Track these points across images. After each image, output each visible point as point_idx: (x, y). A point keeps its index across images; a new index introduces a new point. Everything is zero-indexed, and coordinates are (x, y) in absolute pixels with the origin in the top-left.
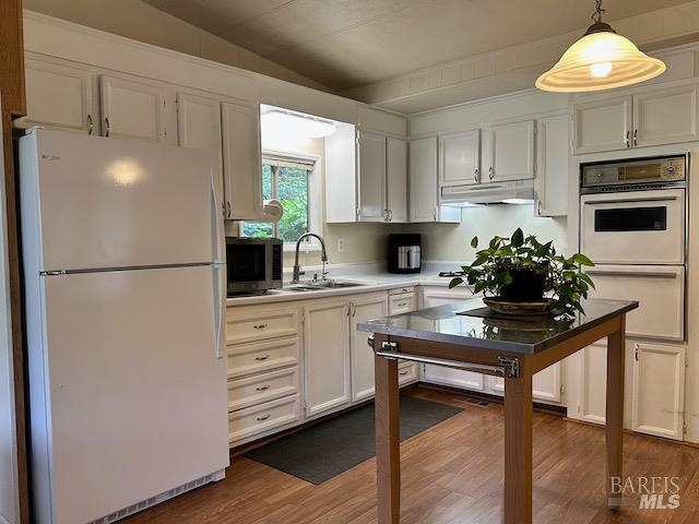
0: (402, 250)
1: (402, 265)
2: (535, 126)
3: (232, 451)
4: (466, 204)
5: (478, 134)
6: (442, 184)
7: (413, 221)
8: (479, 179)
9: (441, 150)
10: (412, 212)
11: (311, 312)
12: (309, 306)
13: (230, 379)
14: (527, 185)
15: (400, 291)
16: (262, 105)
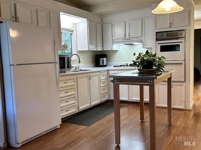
0: (101, 59)
1: (101, 64)
2: (142, 21)
3: (62, 119)
4: (121, 44)
5: (124, 23)
6: (113, 38)
7: (104, 50)
8: (125, 37)
9: (113, 27)
10: (104, 47)
11: (79, 78)
12: (79, 76)
13: (61, 98)
14: (140, 39)
15: (103, 72)
16: (60, 13)
